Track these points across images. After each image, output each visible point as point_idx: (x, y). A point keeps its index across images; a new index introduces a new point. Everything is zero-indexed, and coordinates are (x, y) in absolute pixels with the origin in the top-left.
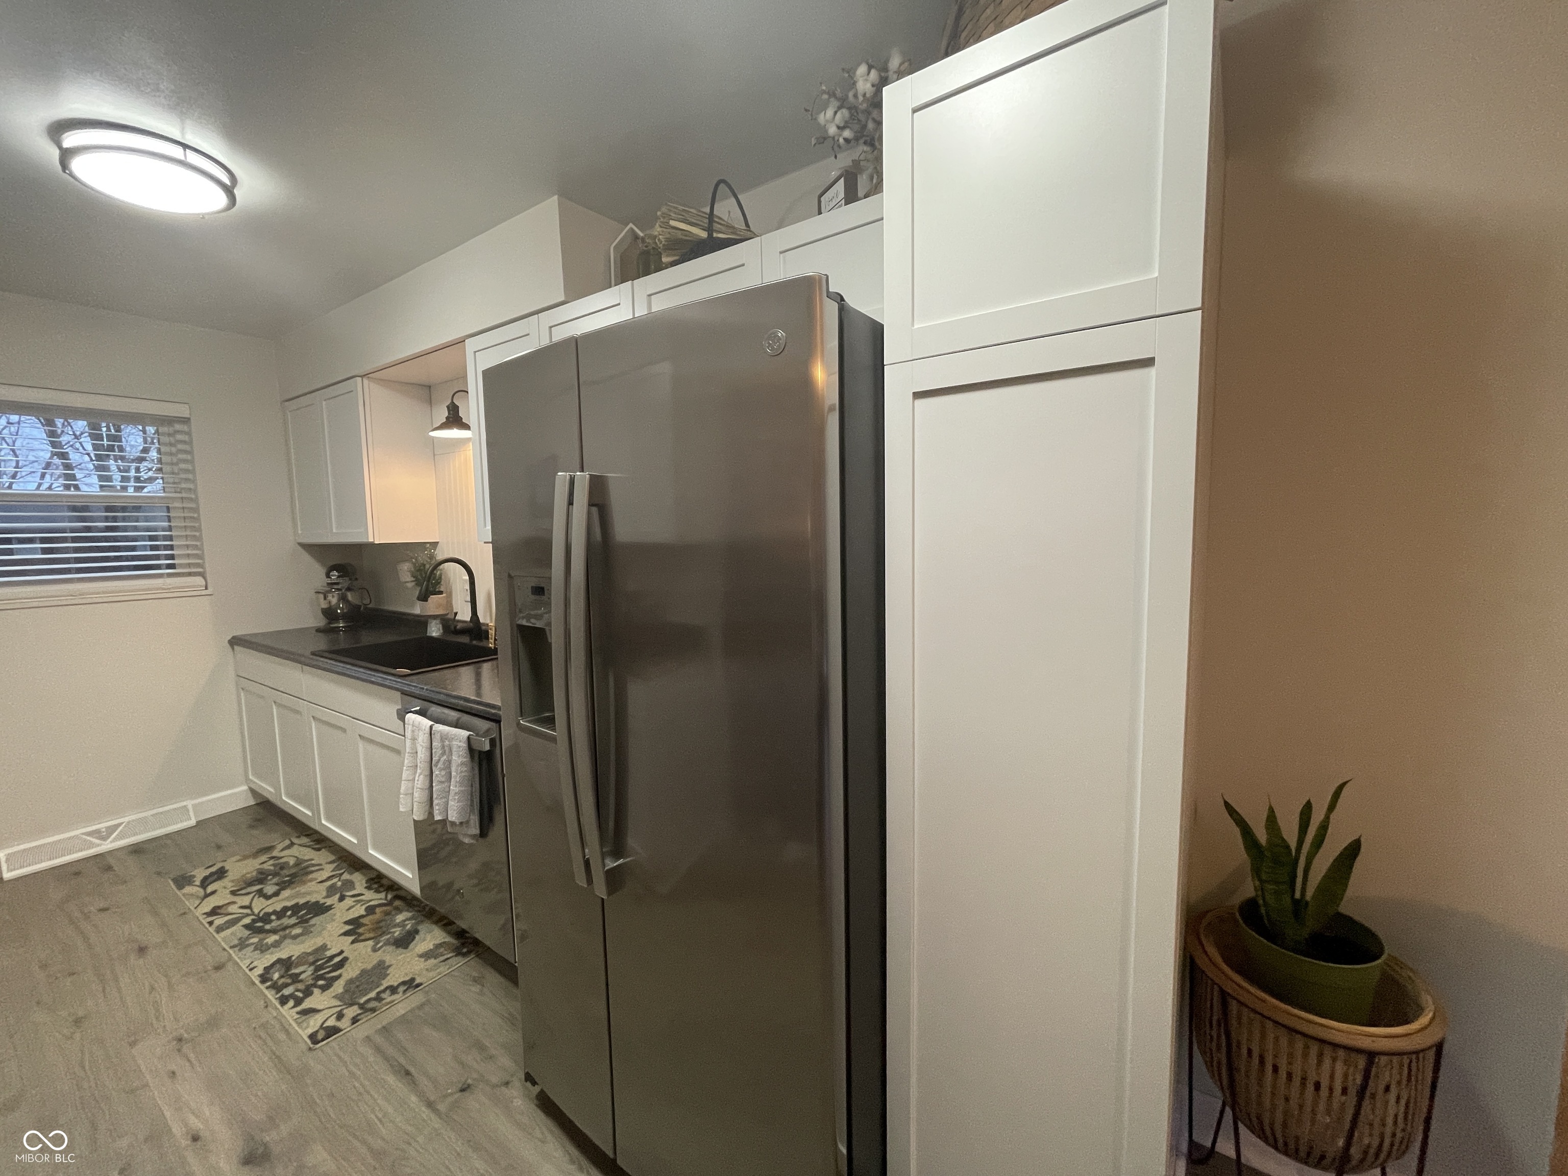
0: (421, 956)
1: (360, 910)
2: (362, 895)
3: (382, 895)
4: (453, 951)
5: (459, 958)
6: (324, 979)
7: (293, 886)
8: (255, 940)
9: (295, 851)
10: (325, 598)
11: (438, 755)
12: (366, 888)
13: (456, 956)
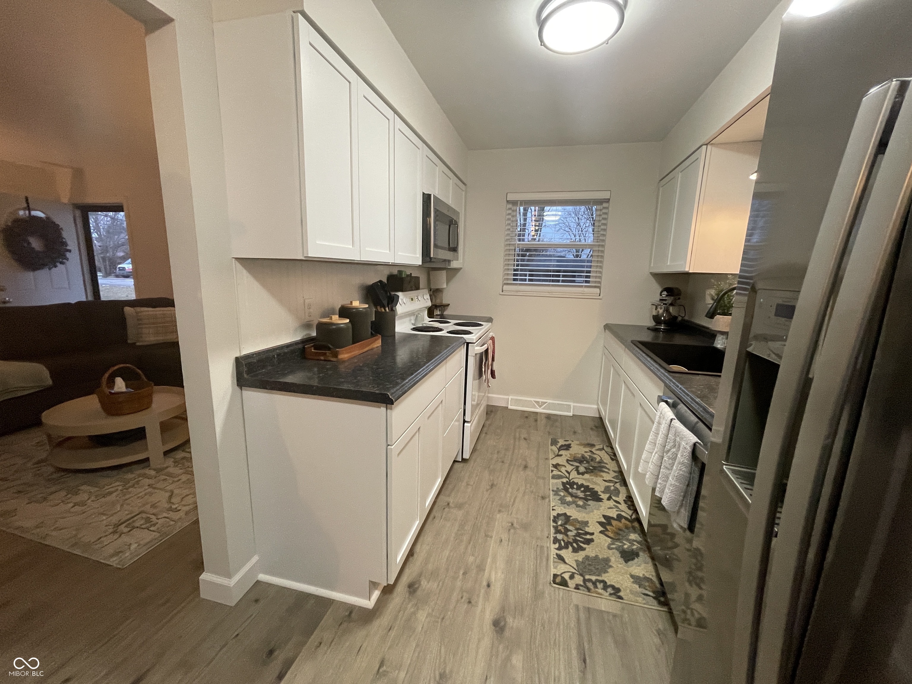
0: (632, 576)
1: (613, 514)
2: (620, 504)
3: (630, 512)
4: (654, 592)
5: (655, 602)
6: (577, 544)
7: (592, 474)
8: (562, 494)
9: (602, 454)
10: (656, 309)
11: (670, 445)
12: (624, 500)
13: (654, 598)
